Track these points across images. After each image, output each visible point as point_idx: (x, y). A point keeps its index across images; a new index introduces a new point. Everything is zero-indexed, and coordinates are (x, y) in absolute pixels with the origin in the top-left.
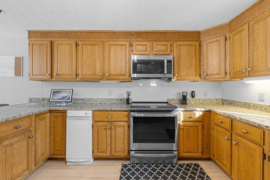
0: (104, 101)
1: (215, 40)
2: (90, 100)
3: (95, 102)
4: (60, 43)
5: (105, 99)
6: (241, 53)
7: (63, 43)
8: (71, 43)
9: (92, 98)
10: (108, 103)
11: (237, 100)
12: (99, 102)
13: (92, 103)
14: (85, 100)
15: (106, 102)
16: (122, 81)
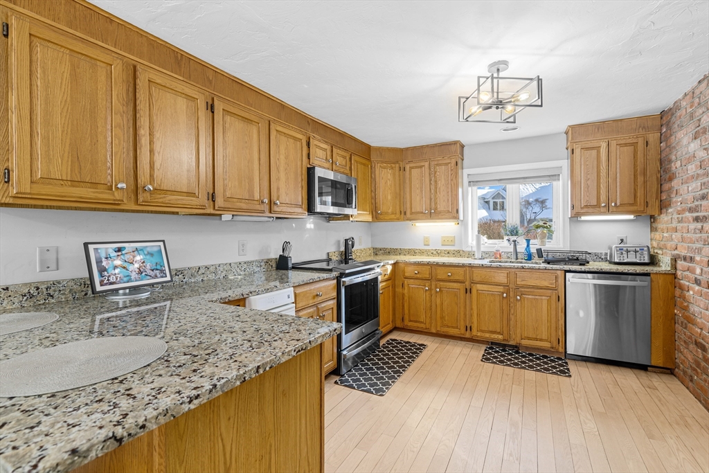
0: (234, 271)
1: (389, 165)
2: (200, 272)
3: (212, 277)
4: (158, 81)
5: (236, 263)
6: (421, 191)
7: (167, 85)
8: (195, 96)
9: (206, 264)
10: (241, 273)
11: (399, 247)
12: (223, 274)
13: (205, 279)
14: (186, 272)
15: (238, 270)
16: (277, 218)
